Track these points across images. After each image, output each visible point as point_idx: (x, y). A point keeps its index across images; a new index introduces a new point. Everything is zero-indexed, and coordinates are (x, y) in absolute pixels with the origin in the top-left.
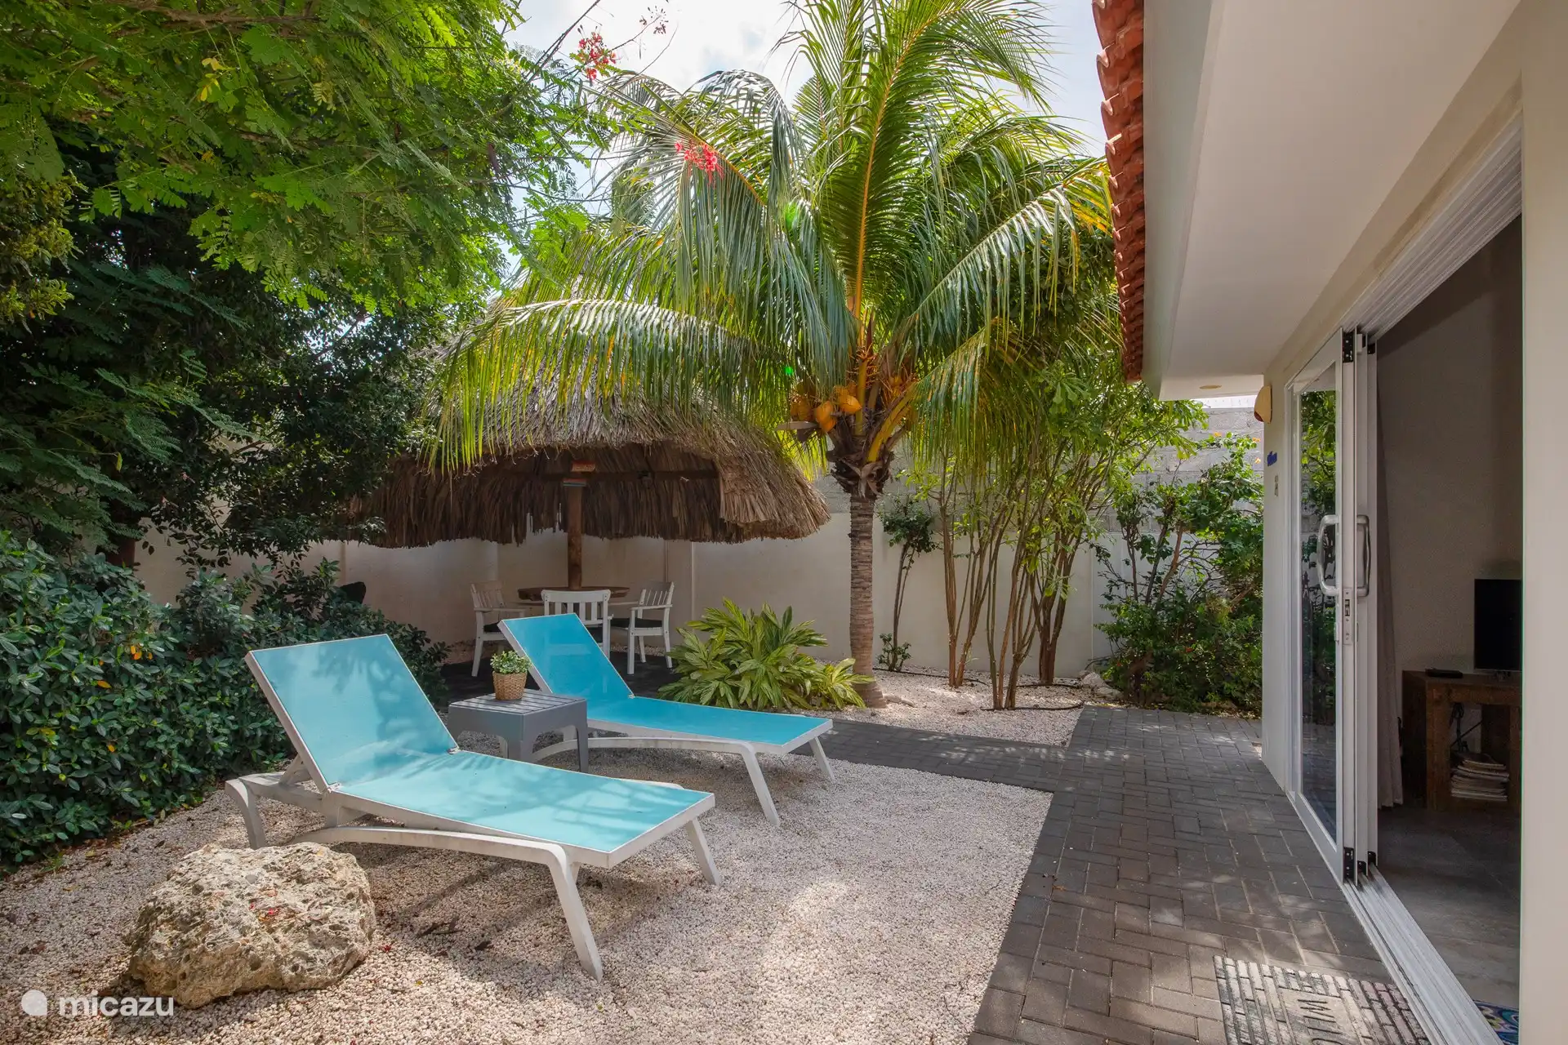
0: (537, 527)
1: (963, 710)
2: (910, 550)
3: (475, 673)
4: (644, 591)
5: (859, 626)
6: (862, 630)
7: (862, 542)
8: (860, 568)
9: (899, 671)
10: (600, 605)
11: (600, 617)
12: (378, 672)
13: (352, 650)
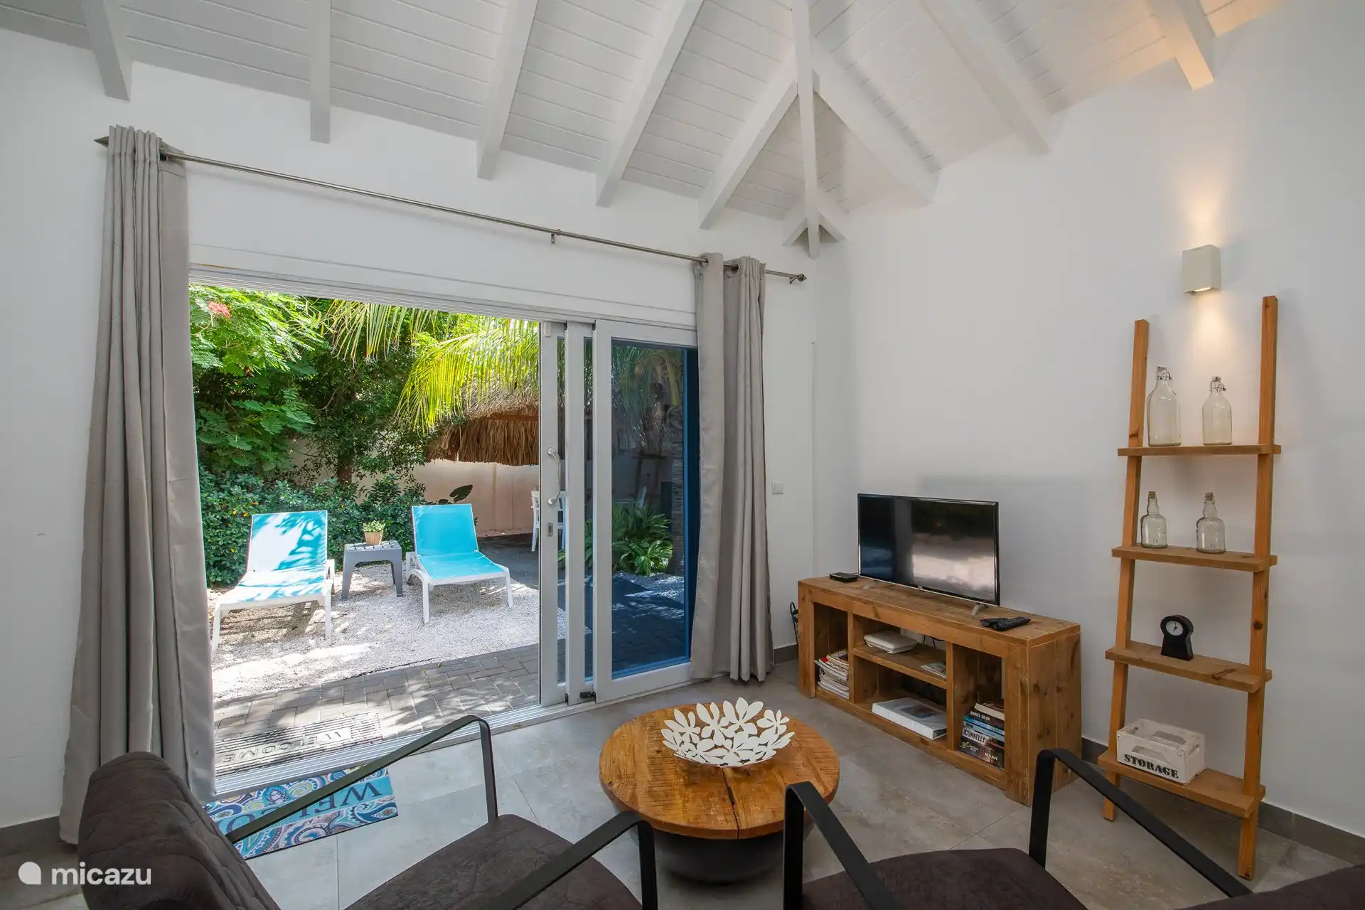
12: (310, 527)
13: (303, 517)
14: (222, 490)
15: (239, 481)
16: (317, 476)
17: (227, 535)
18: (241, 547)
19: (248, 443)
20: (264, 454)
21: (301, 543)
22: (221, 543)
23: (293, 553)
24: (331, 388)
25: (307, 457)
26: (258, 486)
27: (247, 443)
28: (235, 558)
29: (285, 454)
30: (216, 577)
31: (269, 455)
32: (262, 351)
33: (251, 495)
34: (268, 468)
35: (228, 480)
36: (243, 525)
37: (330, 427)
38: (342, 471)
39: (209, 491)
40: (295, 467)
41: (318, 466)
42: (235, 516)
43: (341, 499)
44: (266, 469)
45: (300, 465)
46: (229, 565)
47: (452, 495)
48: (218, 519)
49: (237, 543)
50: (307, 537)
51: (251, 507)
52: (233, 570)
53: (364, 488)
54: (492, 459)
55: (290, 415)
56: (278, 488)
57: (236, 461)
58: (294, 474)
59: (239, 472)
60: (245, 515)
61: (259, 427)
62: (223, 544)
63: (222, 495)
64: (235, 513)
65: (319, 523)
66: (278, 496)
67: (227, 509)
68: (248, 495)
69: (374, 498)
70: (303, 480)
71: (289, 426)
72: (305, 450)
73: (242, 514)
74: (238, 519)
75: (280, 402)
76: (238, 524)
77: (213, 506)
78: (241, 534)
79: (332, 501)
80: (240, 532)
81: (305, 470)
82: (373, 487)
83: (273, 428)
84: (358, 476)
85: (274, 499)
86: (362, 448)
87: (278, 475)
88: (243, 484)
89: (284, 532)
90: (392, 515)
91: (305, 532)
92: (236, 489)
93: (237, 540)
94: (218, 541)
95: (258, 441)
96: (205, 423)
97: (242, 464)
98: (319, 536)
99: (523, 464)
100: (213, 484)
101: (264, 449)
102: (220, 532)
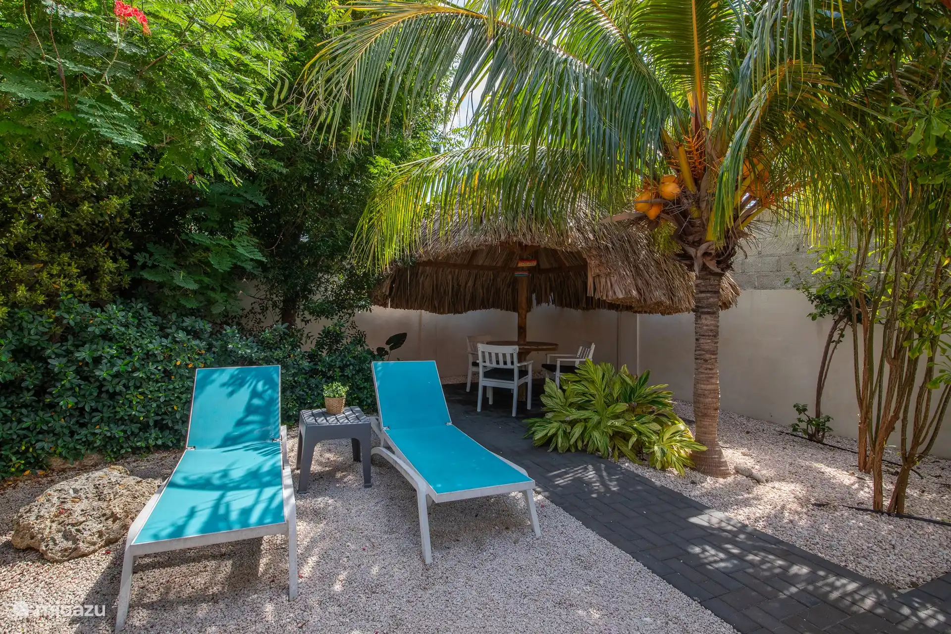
0: (539, 302)
1: (824, 501)
2: (841, 325)
3: (468, 390)
4: (581, 348)
5: (699, 395)
6: (702, 399)
7: (703, 316)
8: (702, 341)
9: (818, 442)
10: (512, 355)
11: (512, 363)
12: (260, 387)
13: (253, 373)
14: (166, 337)
15: (184, 324)
16: (263, 319)
17: (169, 390)
18: (185, 403)
19: (196, 282)
20: (212, 294)
21: (250, 409)
22: (162, 400)
23: (240, 423)
24: (280, 227)
25: (253, 300)
26: (206, 330)
27: (194, 280)
28: (178, 416)
29: (233, 295)
30: (156, 439)
31: (219, 296)
32: (208, 140)
33: (197, 342)
34: (217, 310)
35: (174, 323)
36: (188, 378)
37: (279, 268)
38: (287, 315)
39: (151, 336)
40: (243, 310)
41: (264, 309)
42: (180, 367)
43: (290, 348)
44: (214, 312)
45: (248, 308)
46: (170, 425)
47: (388, 343)
48: (159, 370)
49: (181, 399)
50: (256, 402)
51: (197, 357)
52: (176, 431)
53: (310, 335)
54: (420, 307)
55: (240, 250)
56: (226, 334)
57: (183, 302)
58: (241, 317)
59: (186, 316)
60: (190, 366)
61: (208, 264)
62: (165, 401)
63: (165, 342)
64: (178, 363)
65: (269, 382)
66: (227, 343)
67: (169, 359)
68: (194, 342)
69: (320, 345)
70: (251, 324)
71: (239, 263)
72: (253, 292)
73: (187, 365)
74: (182, 371)
75: (230, 233)
76: (181, 376)
77: (155, 355)
78: (184, 389)
79: (281, 349)
80: (183, 386)
81: (252, 313)
82: (319, 334)
83: (222, 265)
84: (302, 320)
85: (222, 346)
86: (306, 292)
87: (227, 319)
88: (189, 328)
89: (231, 394)
90: (339, 367)
91: (255, 394)
92: (181, 335)
93: (180, 395)
94: (160, 397)
95: (206, 280)
96: (150, 257)
97: (189, 306)
98: (272, 401)
99: (449, 313)
100: (157, 328)
101: (213, 289)
102: (162, 386)
